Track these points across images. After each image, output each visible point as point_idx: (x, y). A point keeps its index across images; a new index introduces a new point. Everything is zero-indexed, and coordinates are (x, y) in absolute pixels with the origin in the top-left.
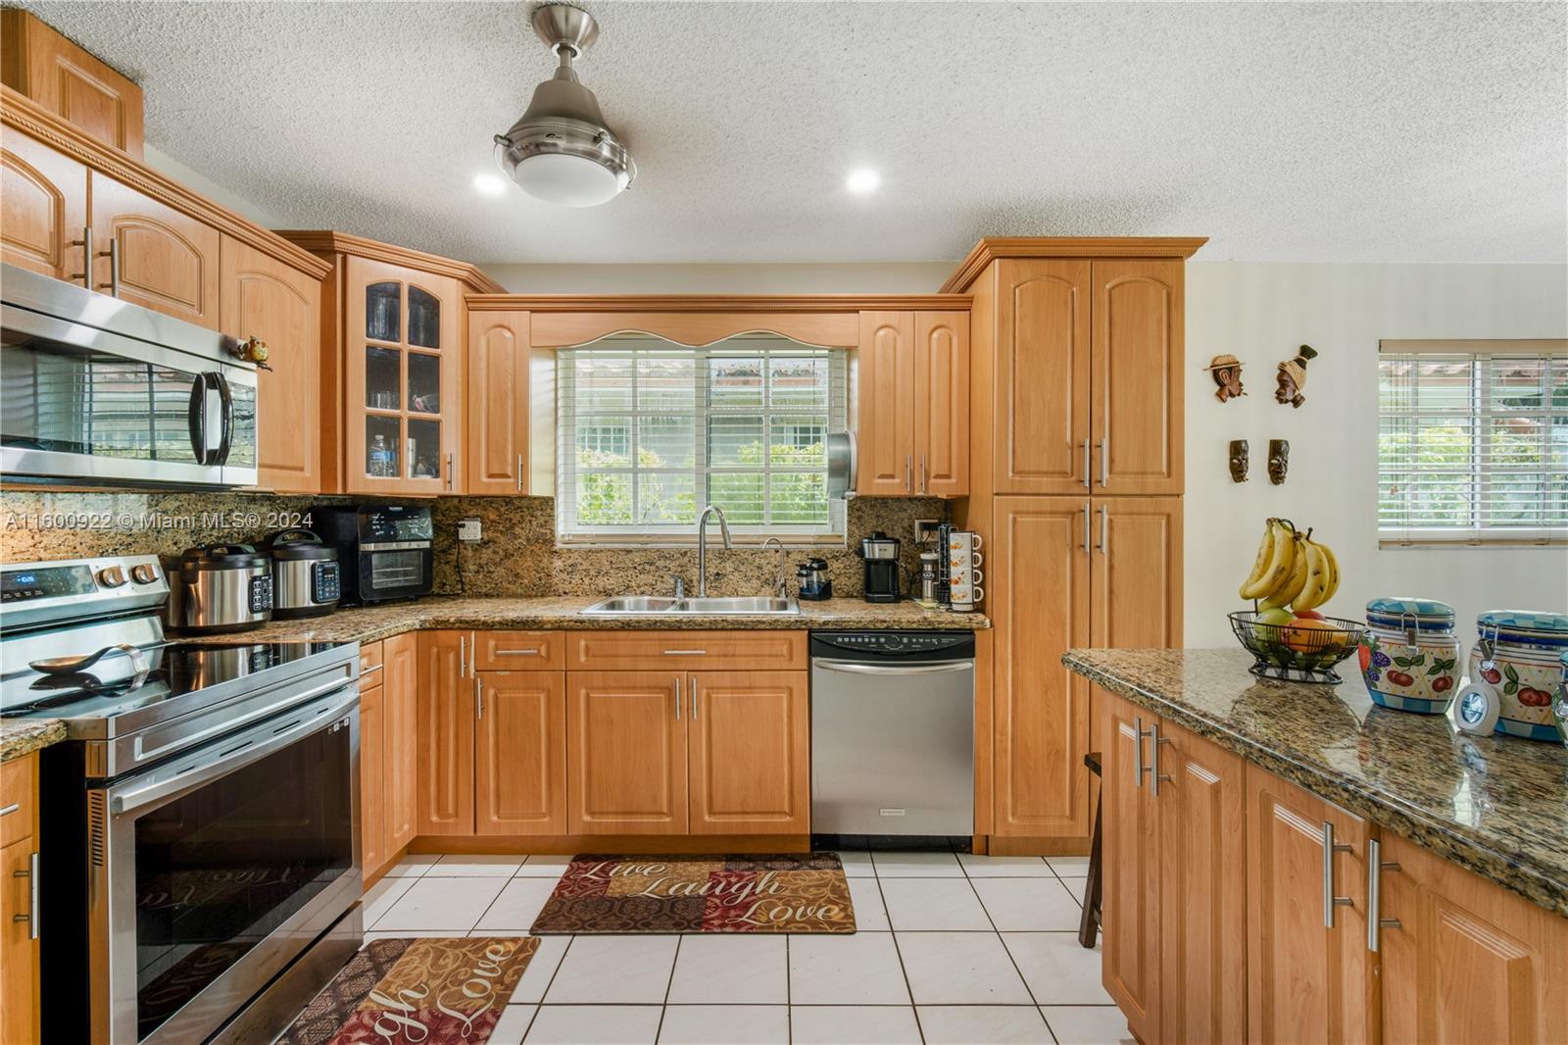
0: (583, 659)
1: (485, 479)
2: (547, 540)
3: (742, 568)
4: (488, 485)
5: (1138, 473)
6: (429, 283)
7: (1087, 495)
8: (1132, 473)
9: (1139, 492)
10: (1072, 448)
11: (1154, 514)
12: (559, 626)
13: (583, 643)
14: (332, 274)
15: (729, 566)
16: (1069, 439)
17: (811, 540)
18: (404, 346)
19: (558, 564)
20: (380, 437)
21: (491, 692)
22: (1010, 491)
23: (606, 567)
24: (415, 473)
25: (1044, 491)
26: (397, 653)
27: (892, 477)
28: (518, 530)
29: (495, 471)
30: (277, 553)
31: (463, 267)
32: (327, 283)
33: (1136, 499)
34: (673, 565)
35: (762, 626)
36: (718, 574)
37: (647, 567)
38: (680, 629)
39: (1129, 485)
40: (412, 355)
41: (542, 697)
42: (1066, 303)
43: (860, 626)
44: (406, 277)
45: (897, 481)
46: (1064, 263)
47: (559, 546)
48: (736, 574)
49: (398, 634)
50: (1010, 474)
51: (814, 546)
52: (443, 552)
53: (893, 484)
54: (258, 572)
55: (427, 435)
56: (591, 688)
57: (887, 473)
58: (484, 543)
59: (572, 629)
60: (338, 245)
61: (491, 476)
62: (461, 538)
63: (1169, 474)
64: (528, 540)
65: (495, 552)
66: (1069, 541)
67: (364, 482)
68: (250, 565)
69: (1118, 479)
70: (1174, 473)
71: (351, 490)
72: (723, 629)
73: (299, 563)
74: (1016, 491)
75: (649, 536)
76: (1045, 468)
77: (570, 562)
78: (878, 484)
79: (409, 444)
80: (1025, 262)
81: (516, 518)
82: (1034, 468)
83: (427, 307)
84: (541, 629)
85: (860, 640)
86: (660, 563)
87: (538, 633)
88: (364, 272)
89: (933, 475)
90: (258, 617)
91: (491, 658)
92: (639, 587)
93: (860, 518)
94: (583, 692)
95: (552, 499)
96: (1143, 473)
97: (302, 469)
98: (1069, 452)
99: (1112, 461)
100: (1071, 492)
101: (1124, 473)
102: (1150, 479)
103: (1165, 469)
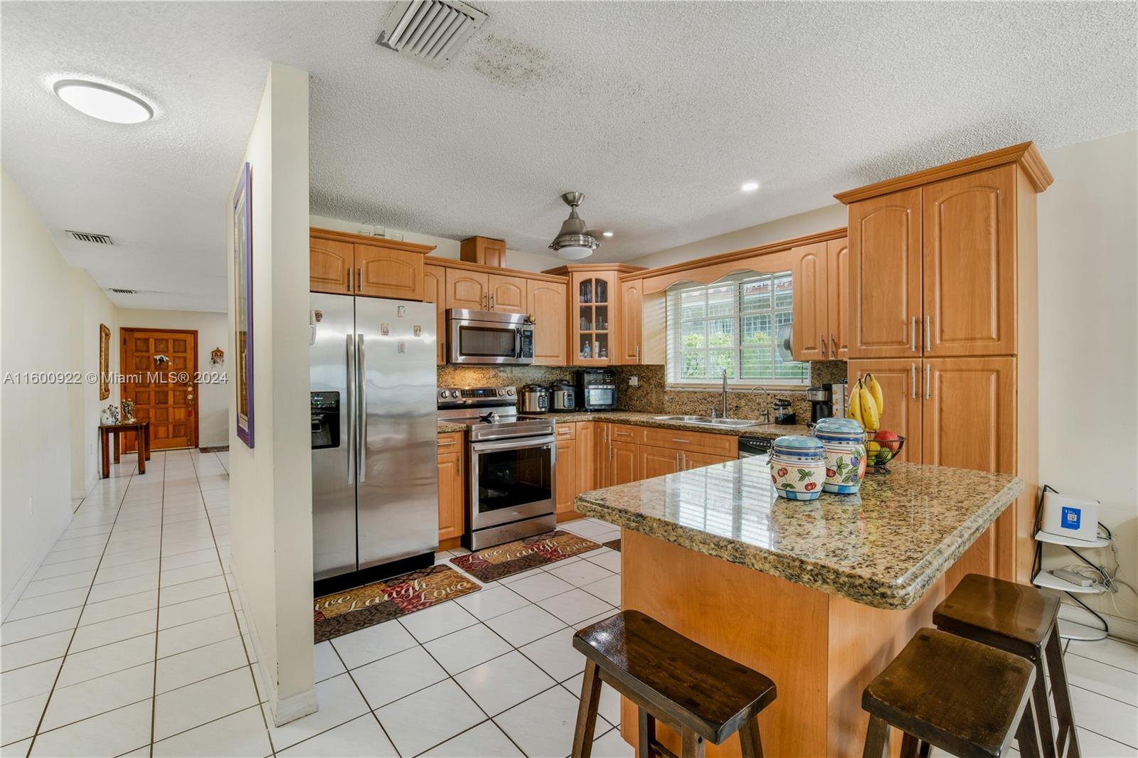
0: (645, 439)
1: (627, 358)
2: (661, 385)
3: (750, 404)
4: (628, 360)
5: (966, 339)
6: (603, 276)
7: (920, 357)
8: (961, 340)
9: (967, 354)
10: (907, 324)
11: (983, 370)
12: (636, 424)
13: (645, 432)
14: (569, 281)
15: (743, 402)
16: (904, 317)
17: (788, 388)
18: (594, 304)
19: (666, 398)
20: (587, 342)
21: (616, 450)
22: (858, 356)
23: (686, 400)
24: (600, 356)
25: (883, 355)
26: (583, 429)
27: (814, 348)
28: (651, 381)
29: (630, 354)
30: (555, 388)
31: (616, 265)
32: (567, 284)
33: (964, 359)
34: (715, 400)
35: (714, 431)
36: (737, 407)
37: (703, 401)
38: (680, 429)
39: (957, 348)
40: (597, 307)
41: (632, 455)
42: (901, 223)
43: (763, 436)
44: (593, 276)
45: (817, 351)
46: (899, 195)
47: (667, 389)
48: (746, 407)
49: (582, 421)
50: (859, 344)
51: (790, 392)
52: (625, 390)
53: (814, 353)
54: (543, 394)
55: (603, 339)
56: (648, 454)
57: (809, 346)
58: (640, 387)
59: (640, 426)
60: (569, 270)
61: (630, 356)
62: (630, 384)
63: (999, 339)
64: (655, 386)
65: (643, 391)
66: (905, 390)
67: (581, 360)
68: (540, 391)
69: (948, 344)
70: (1002, 338)
71: (574, 364)
72: (698, 431)
73: (559, 392)
74: (862, 356)
75: (706, 385)
76: (884, 339)
77: (671, 397)
78: (804, 353)
79: (596, 344)
80: (868, 202)
81: (650, 375)
82: (875, 340)
83: (602, 284)
84: (630, 424)
85: (762, 444)
86: (710, 399)
87: (630, 426)
88: (578, 278)
89: (841, 346)
90: (543, 410)
91: (616, 435)
92: (700, 411)
93: (819, 375)
94: (645, 455)
95: (664, 366)
96: (973, 339)
97: (558, 357)
98: (905, 327)
99: (942, 331)
100: (906, 355)
101: (953, 340)
102: (979, 343)
103: (994, 335)
